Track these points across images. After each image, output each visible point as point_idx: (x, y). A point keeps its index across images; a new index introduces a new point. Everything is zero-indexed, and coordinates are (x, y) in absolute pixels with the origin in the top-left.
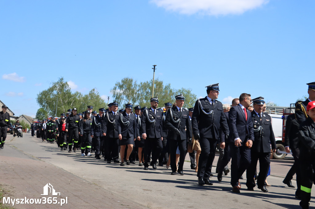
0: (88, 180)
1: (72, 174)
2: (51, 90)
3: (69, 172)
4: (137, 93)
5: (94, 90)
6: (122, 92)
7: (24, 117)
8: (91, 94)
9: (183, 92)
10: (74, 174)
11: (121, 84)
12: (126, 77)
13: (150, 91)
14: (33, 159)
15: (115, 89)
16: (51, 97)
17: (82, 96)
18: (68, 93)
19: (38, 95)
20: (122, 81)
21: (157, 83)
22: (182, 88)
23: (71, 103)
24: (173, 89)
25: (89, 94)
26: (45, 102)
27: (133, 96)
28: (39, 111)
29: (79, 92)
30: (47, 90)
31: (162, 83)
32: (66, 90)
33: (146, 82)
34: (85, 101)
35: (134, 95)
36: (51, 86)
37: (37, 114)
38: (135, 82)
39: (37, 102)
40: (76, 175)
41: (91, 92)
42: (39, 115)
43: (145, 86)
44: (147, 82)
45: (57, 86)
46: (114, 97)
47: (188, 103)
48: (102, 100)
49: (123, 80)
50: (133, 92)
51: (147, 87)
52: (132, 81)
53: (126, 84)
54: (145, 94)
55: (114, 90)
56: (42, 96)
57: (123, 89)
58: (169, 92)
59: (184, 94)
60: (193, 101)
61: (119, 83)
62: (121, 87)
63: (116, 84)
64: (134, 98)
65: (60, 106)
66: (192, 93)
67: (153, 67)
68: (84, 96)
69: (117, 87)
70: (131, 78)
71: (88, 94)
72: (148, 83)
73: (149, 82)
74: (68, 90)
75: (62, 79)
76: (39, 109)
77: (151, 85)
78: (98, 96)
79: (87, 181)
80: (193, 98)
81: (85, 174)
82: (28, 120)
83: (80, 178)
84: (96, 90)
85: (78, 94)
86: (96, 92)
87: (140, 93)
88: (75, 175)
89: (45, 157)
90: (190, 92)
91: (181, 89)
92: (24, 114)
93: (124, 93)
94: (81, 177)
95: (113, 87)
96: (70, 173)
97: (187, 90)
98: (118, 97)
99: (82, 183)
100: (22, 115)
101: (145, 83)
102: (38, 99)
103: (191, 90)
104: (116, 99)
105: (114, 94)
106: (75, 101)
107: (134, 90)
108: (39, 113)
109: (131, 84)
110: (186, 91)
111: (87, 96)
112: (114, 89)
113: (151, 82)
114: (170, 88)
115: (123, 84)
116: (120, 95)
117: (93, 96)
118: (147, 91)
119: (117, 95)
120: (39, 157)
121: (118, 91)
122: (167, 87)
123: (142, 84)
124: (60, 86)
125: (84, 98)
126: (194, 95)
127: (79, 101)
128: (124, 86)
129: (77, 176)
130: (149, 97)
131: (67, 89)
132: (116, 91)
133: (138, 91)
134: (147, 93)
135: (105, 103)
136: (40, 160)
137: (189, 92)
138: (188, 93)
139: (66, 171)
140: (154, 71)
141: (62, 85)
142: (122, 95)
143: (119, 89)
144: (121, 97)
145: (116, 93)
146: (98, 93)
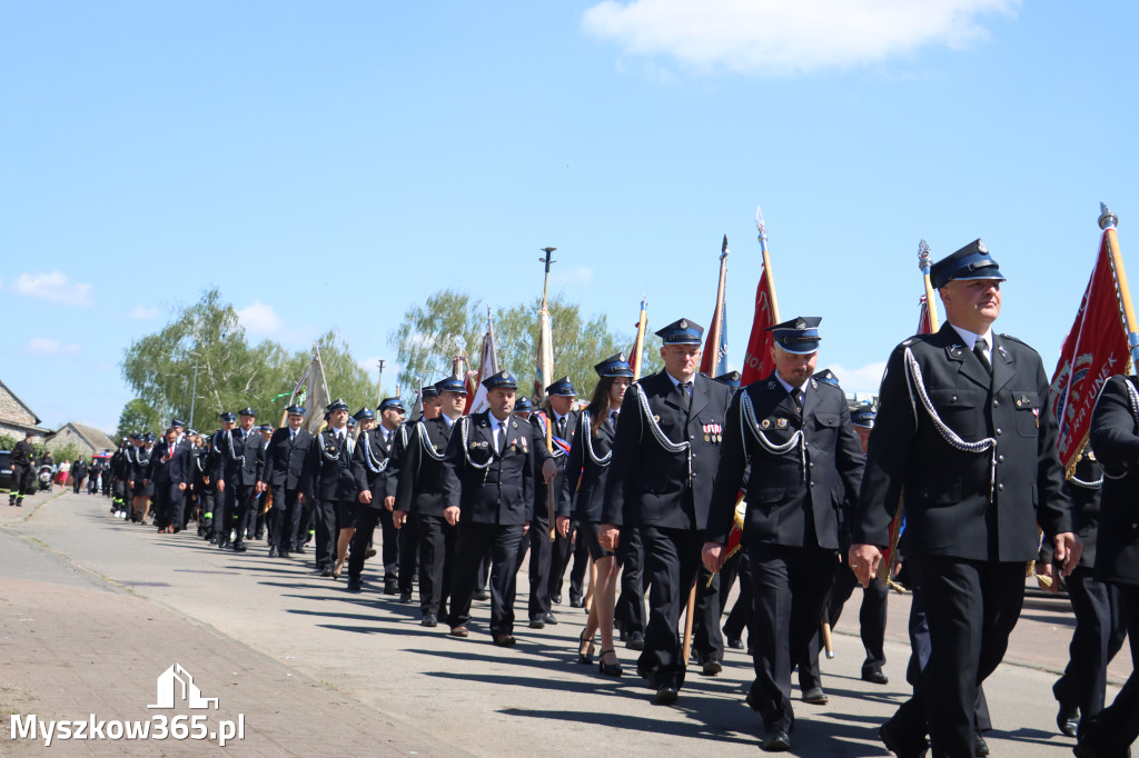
0: (302, 671)
1: (247, 647)
2: (174, 333)
3: (236, 637)
5: (331, 336)
6: (428, 342)
7: (75, 431)
9: (650, 346)
10: (253, 647)
11: (427, 313)
12: (445, 290)
13: (530, 341)
14: (105, 588)
15: (405, 332)
16: (174, 359)
17: (286, 354)
18: (237, 344)
19: (126, 350)
20: (429, 303)
21: (556, 310)
23: (245, 381)
24: (616, 336)
26: (153, 377)
28: (130, 412)
29: (275, 342)
30: (159, 335)
31: (576, 312)
32: (228, 334)
33: (517, 309)
34: (295, 374)
36: (175, 319)
37: (122, 421)
39: (125, 376)
40: (260, 650)
41: (321, 341)
42: (131, 423)
43: (516, 322)
44: (522, 308)
45: (196, 318)
46: (403, 361)
48: (361, 371)
49: (434, 299)
51: (522, 328)
52: (463, 302)
54: (513, 353)
55: (402, 338)
56: (140, 355)
57: (433, 327)
58: (599, 345)
61: (419, 310)
62: (426, 324)
63: (407, 316)
65: (207, 394)
67: (544, 255)
68: (292, 356)
69: (413, 327)
70: (461, 295)
71: (310, 348)
72: (526, 311)
73: (528, 307)
74: (234, 334)
75: (213, 295)
76: (130, 404)
77: (534, 317)
78: (346, 359)
79: (300, 675)
81: (293, 647)
82: (88, 443)
83: (275, 662)
84: (337, 337)
85: (270, 348)
86: (337, 345)
88: (255, 652)
89: (147, 580)
92: (76, 422)
93: (436, 348)
94: (277, 657)
95: (397, 327)
96: (238, 642)
98: (416, 362)
99: (283, 681)
100: (70, 425)
101: (513, 310)
102: (127, 365)
104: (409, 367)
105: (402, 351)
106: (256, 378)
108: (128, 418)
109: (464, 316)
111: (303, 357)
112: (400, 333)
113: (535, 306)
114: (604, 333)
115: (433, 313)
116: (423, 355)
118: (521, 339)
119: (413, 354)
120: (128, 579)
121: (417, 339)
122: (595, 329)
123: (505, 314)
124: (207, 319)
125: (292, 364)
127: (276, 374)
128: (438, 323)
129: (262, 654)
130: (527, 362)
131: (233, 331)
132: (408, 340)
134: (522, 347)
135: (369, 383)
136: (130, 591)
139: (225, 635)
140: (547, 270)
141: (215, 316)
142: (430, 352)
143: (420, 334)
144: (426, 362)
145: (407, 348)
146: (347, 347)
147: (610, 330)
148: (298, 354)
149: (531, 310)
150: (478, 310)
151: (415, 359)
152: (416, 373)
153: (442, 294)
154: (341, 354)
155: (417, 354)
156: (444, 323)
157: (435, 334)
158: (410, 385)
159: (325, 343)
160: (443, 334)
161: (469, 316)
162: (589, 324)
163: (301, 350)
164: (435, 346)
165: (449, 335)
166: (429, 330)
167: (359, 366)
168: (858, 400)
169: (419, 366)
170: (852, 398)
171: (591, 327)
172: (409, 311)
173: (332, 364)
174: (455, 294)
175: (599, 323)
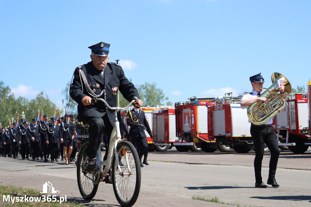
5: (42, 93)
8: (39, 99)
9: (146, 88)
17: (28, 101)
18: (12, 99)
22: (146, 83)
23: (15, 110)
24: (136, 85)
25: (37, 98)
32: (8, 96)
34: (31, 107)
41: (39, 95)
46: (67, 99)
47: (154, 99)
48: (53, 104)
55: (66, 92)
59: (148, 89)
60: (159, 96)
66: (157, 87)
68: (30, 101)
71: (35, 98)
75: (1, 83)
78: (48, 100)
80: (159, 93)
84: (44, 93)
85: (22, 99)
86: (44, 96)
90: (155, 87)
91: (144, 84)
97: (151, 84)
103: (155, 84)
106: (19, 109)
110: (150, 86)
111: (34, 101)
112: (65, 90)
117: (41, 100)
125: (30, 104)
126: (159, 89)
127: (25, 107)
131: (10, 94)
137: (153, 87)
141: (3, 90)
146: (48, 97)
148: (31, 100)
154: (46, 99)
158: (70, 107)
159: (40, 96)
163: (33, 99)
167: (52, 102)
168: (219, 98)
170: (217, 98)
172: (68, 83)
173: (43, 103)
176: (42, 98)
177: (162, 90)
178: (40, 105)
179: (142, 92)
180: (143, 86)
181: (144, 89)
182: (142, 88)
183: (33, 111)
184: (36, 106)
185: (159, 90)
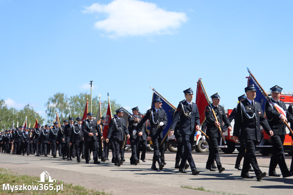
4: (69, 105)
5: (28, 105)
6: (55, 105)
8: (26, 109)
11: (54, 98)
15: (49, 103)
17: (17, 111)
18: (5, 109)
20: (54, 96)
21: (86, 95)
23: (8, 118)
25: (24, 109)
27: (65, 108)
29: (13, 108)
32: (3, 107)
33: (76, 96)
34: (20, 115)
35: (67, 108)
38: (66, 96)
41: (26, 107)
43: (75, 100)
44: (77, 96)
46: (49, 110)
48: (37, 114)
49: (56, 94)
50: (65, 105)
51: (77, 100)
52: (63, 95)
53: (59, 98)
54: (76, 106)
55: (48, 105)
57: (56, 103)
58: (96, 103)
61: (52, 98)
62: (54, 101)
63: (49, 99)
64: (67, 110)
66: (116, 103)
68: (19, 111)
69: (51, 102)
70: (62, 93)
71: (23, 109)
73: (78, 95)
77: (80, 97)
78: (33, 111)
84: (30, 105)
86: (30, 107)
87: (71, 105)
90: (115, 103)
93: (57, 107)
95: (47, 102)
97: (112, 100)
101: (74, 96)
103: (115, 100)
104: (50, 112)
105: (48, 108)
106: (11, 117)
107: (66, 103)
109: (63, 98)
111: (22, 111)
112: (47, 104)
113: (80, 95)
115: (55, 98)
116: (54, 108)
117: (28, 110)
119: (51, 109)
121: (52, 105)
123: (72, 97)
125: (19, 113)
127: (15, 116)
128: (57, 100)
132: (50, 105)
133: (70, 104)
135: (39, 117)
138: (113, 103)
142: (55, 108)
143: (53, 103)
144: (54, 110)
145: (50, 107)
146: (33, 108)
147: (98, 99)
148: (20, 111)
149: (79, 96)
150: (67, 97)
151: (52, 109)
152: (52, 113)
153: (57, 93)
154: (31, 110)
155: (52, 108)
156: (58, 101)
157: (57, 103)
158: (51, 116)
160: (58, 103)
161: (64, 98)
162: (93, 98)
163: (21, 109)
164: (56, 106)
165: (60, 103)
166: (55, 102)
167: (36, 112)
169: (53, 112)
171: (94, 100)
172: (49, 98)
173: (29, 112)
174: (61, 93)
175: (96, 98)
176: (28, 109)
177: (120, 105)
178: (27, 114)
179: (105, 106)
180: (105, 102)
181: (107, 104)
182: (105, 103)
183: (21, 119)
184: (23, 115)
185: (118, 105)
